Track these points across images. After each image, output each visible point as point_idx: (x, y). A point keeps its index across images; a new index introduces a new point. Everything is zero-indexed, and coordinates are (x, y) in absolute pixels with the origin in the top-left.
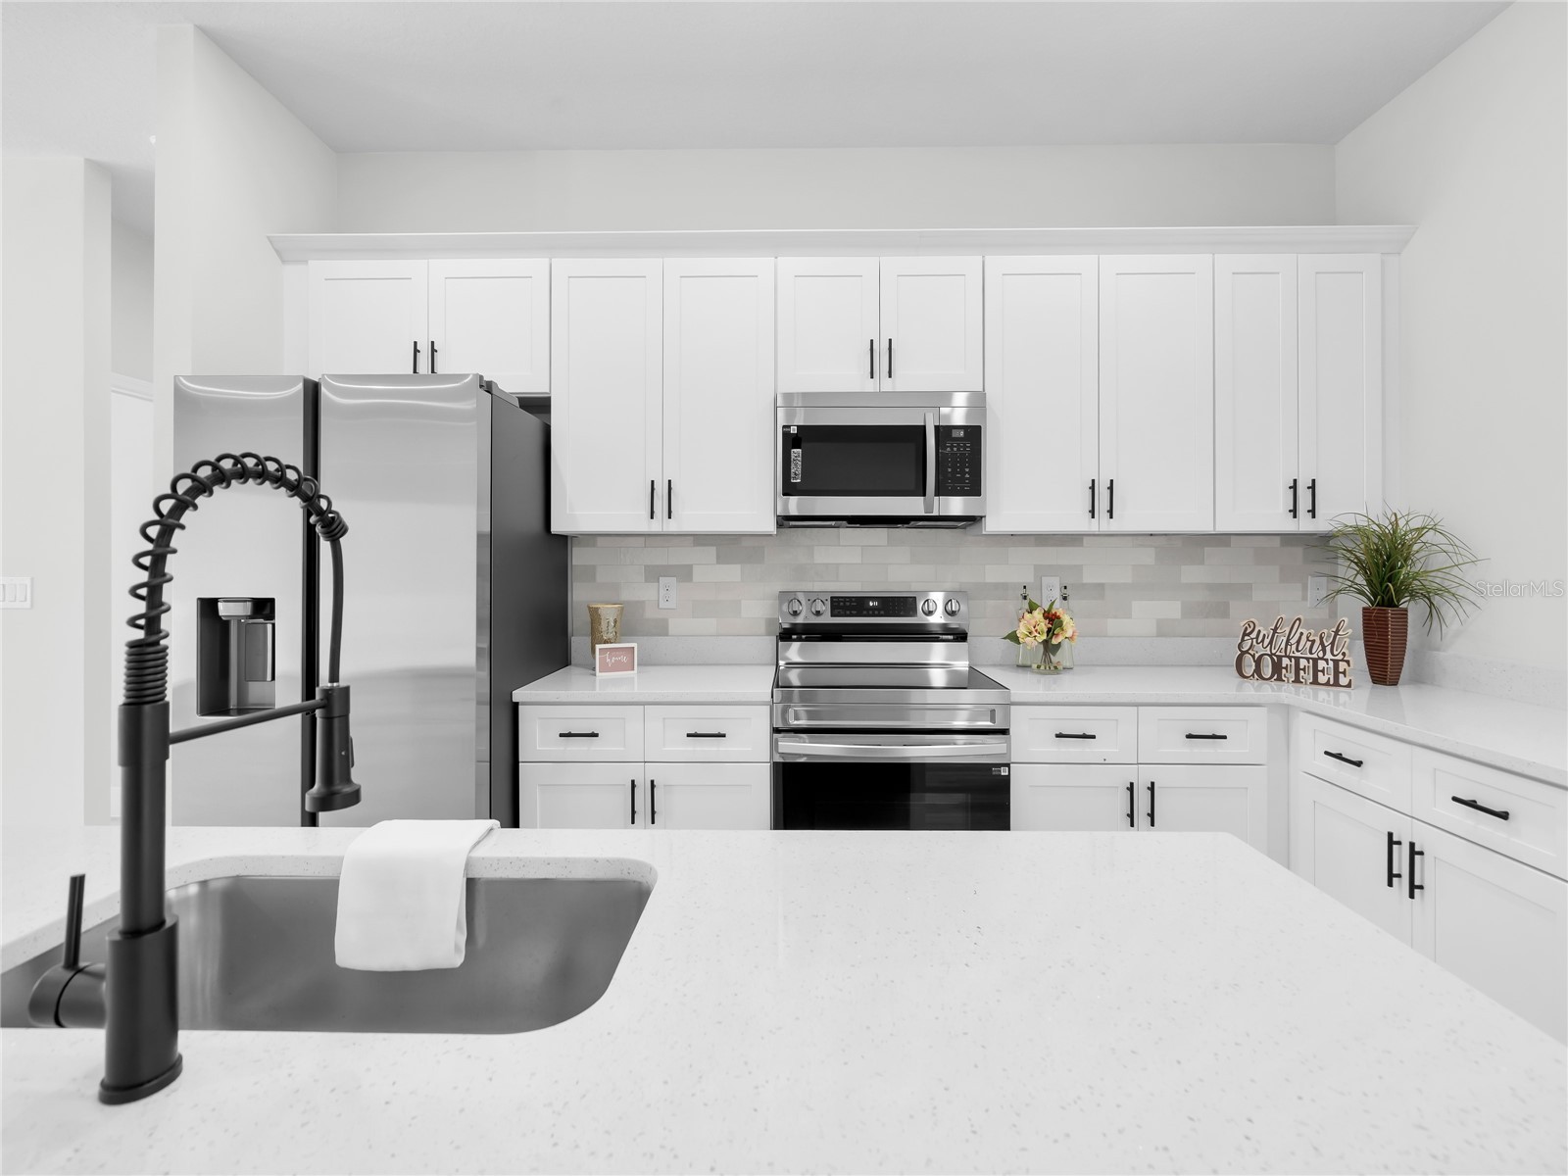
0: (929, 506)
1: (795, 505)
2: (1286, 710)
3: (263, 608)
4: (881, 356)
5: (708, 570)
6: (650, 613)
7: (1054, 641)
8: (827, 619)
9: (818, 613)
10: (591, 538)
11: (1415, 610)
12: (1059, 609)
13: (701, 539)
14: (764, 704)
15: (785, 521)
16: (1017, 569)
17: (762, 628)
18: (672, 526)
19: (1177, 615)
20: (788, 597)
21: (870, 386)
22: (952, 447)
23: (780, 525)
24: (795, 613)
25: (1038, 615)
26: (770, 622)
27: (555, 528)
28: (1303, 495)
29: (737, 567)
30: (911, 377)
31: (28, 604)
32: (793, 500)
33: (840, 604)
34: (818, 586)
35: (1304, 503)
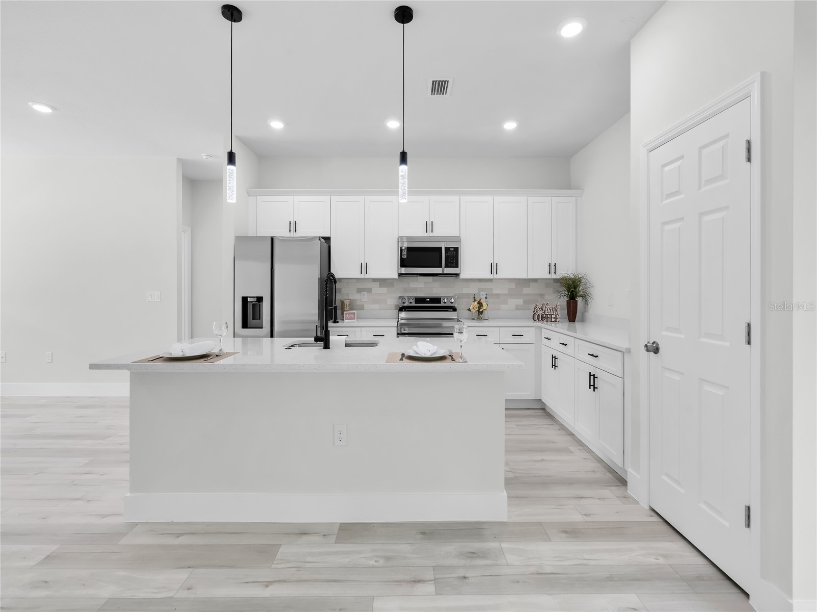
0: (443, 271)
1: (403, 270)
2: (540, 328)
3: (260, 299)
4: (429, 226)
5: (377, 289)
6: (358, 303)
7: (481, 310)
8: (414, 304)
9: (411, 303)
10: (340, 279)
11: (580, 300)
12: (482, 301)
13: (374, 280)
14: (395, 327)
15: (400, 275)
16: (472, 290)
17: (394, 308)
18: (367, 276)
19: (522, 304)
20: (401, 298)
21: (426, 235)
22: (450, 253)
23: (399, 276)
24: (404, 303)
25: (476, 303)
26: (396, 306)
28: (552, 268)
29: (386, 289)
30: (439, 232)
31: (159, 300)
32: (403, 269)
33: (418, 300)
34: (411, 295)
35: (553, 270)
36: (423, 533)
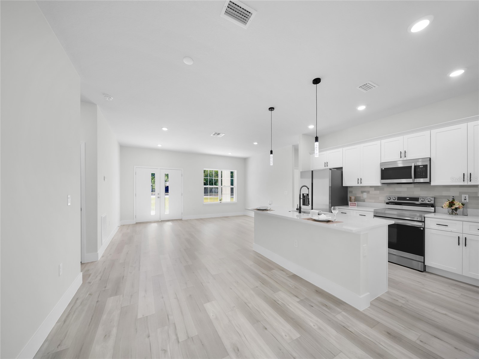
0: (413, 181)
1: (384, 181)
4: (403, 154)
5: (373, 192)
6: (362, 198)
9: (395, 200)
10: (351, 187)
13: (371, 187)
14: (374, 212)
15: (382, 184)
16: (449, 193)
17: (383, 202)
20: (388, 197)
21: (401, 159)
22: (420, 169)
24: (389, 200)
27: (344, 185)
29: (378, 191)
30: (409, 157)
33: (399, 198)
34: (395, 195)
36: (317, 291)
